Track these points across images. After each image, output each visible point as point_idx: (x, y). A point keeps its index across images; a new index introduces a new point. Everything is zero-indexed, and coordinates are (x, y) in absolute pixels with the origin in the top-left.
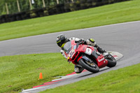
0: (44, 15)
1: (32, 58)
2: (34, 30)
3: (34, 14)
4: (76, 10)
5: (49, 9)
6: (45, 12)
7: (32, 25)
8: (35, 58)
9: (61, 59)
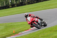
0: (15, 7)
1: (10, 24)
2: (11, 13)
3: (11, 6)
4: (28, 4)
5: (17, 4)
6: (15, 5)
7: (10, 11)
8: (12, 24)
9: (22, 25)
